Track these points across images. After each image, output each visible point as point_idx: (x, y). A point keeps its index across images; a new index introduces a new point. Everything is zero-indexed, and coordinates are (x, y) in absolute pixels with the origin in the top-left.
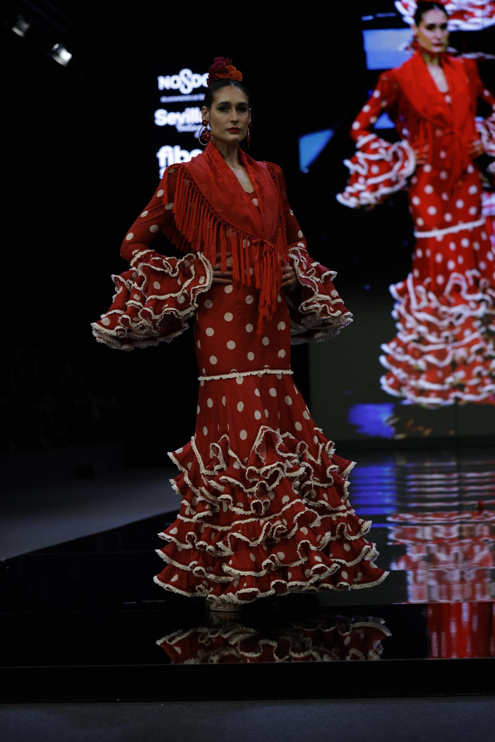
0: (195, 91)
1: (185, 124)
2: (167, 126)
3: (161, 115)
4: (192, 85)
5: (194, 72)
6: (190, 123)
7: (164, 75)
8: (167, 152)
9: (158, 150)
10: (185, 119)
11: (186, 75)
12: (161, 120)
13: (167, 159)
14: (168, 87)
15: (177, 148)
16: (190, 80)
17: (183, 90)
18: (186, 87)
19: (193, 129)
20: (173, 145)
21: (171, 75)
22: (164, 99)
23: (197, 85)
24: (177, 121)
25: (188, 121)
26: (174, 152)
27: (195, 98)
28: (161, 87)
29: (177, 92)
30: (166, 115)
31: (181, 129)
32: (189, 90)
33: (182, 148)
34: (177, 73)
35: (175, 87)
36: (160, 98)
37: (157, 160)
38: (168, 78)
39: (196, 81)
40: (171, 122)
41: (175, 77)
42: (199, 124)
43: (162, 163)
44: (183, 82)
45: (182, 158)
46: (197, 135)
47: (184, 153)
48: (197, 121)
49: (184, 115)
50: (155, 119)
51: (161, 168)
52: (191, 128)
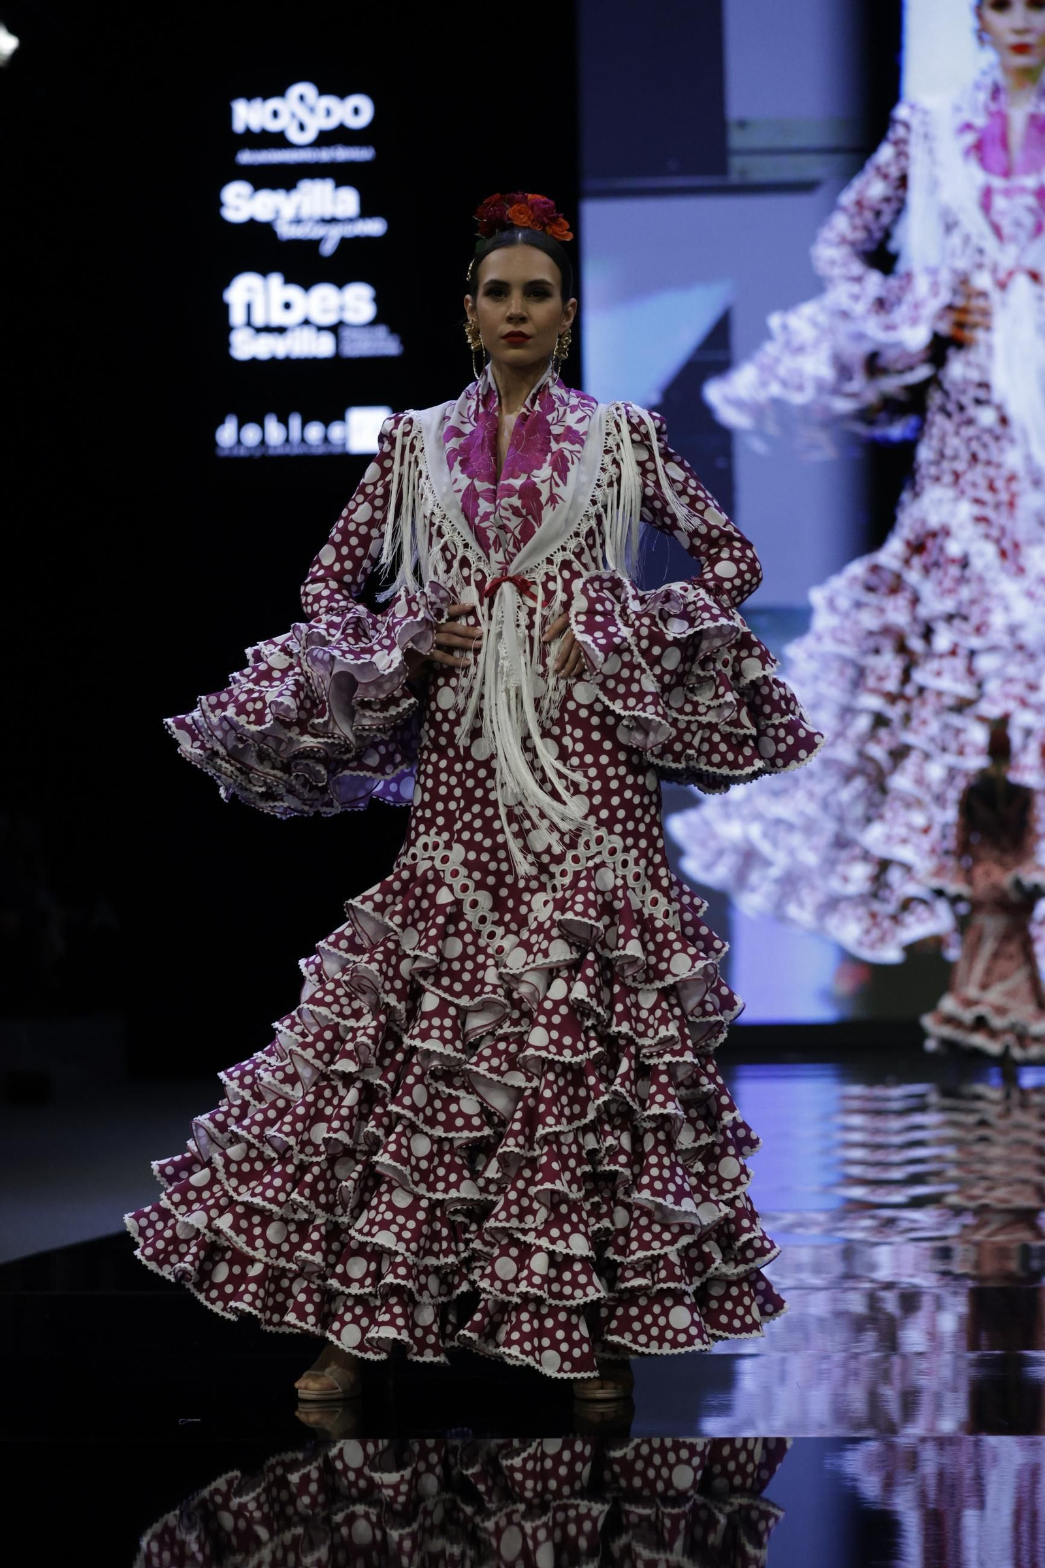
0: (325, 139)
1: (298, 221)
3: (238, 196)
4: (317, 123)
5: (323, 91)
6: (310, 219)
7: (249, 97)
8: (250, 290)
9: (226, 283)
10: (298, 208)
11: (302, 98)
12: (237, 209)
13: (249, 307)
14: (255, 126)
15: (276, 280)
16: (312, 110)
17: (294, 136)
18: (302, 127)
19: (317, 232)
20: (264, 272)
21: (266, 97)
22: (246, 157)
23: (330, 124)
24: (277, 212)
25: (305, 212)
26: (266, 290)
27: (325, 155)
28: (239, 126)
29: (279, 140)
30: (252, 196)
31: (286, 231)
32: (310, 136)
33: (288, 281)
34: (281, 92)
35: (273, 126)
36: (235, 154)
37: (225, 309)
38: (257, 103)
39: (328, 113)
40: (263, 215)
41: (274, 103)
42: (333, 221)
43: (237, 316)
44: (293, 115)
45: (287, 306)
46: (328, 248)
47: (294, 293)
48: (328, 215)
49: (296, 197)
50: (222, 204)
51: (233, 329)
52: (312, 229)
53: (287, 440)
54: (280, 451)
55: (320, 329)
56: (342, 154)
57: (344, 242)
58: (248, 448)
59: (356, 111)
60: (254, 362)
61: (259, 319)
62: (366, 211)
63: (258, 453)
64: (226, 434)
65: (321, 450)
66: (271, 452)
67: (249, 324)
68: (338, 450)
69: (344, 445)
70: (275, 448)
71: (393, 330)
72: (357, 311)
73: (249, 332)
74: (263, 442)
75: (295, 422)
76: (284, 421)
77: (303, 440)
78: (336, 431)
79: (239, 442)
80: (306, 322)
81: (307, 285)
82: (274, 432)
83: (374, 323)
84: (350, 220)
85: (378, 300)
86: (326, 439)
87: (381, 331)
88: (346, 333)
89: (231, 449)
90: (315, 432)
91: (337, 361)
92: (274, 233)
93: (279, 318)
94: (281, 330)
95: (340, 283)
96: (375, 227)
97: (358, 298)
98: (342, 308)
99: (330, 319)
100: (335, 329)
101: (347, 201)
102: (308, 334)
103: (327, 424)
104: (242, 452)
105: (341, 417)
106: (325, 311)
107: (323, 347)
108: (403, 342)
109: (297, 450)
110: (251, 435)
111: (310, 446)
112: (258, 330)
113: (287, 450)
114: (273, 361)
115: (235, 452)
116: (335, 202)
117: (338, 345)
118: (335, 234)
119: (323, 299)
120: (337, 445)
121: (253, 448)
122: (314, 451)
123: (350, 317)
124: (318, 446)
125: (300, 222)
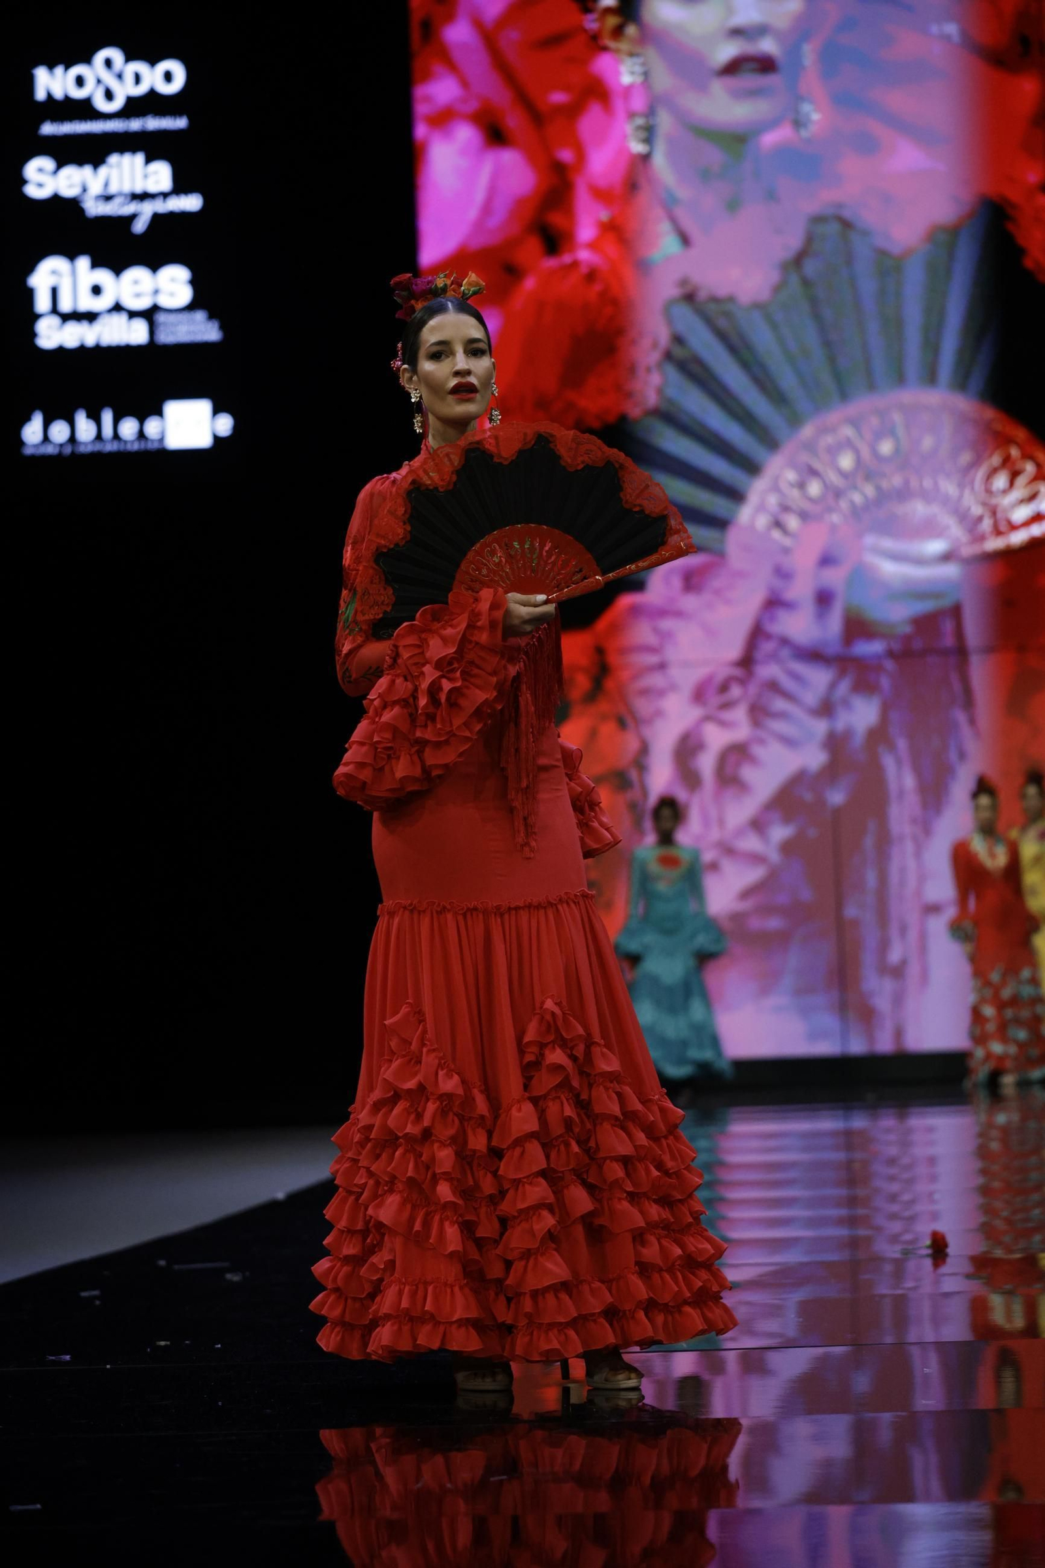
0: (134, 107)
1: (106, 196)
2: (56, 199)
3: (40, 170)
4: (125, 90)
5: (129, 58)
6: (120, 194)
8: (56, 274)
9: (31, 268)
10: (106, 185)
11: (108, 63)
12: (40, 185)
13: (54, 292)
14: (58, 94)
15: (83, 262)
16: (120, 76)
17: (101, 104)
18: (109, 95)
19: (129, 209)
20: (72, 256)
21: (69, 63)
22: (48, 129)
23: (141, 90)
24: (85, 190)
25: (113, 189)
26: (74, 273)
27: (135, 125)
28: (40, 95)
29: (83, 109)
30: (55, 172)
31: (94, 208)
32: (118, 104)
33: (95, 265)
34: (87, 60)
35: (78, 94)
36: (37, 125)
37: (29, 294)
38: (59, 70)
39: (138, 79)
40: (68, 192)
41: (78, 70)
42: (144, 197)
43: (42, 303)
44: (99, 81)
45: (96, 290)
46: (139, 226)
47: (104, 276)
48: (139, 189)
49: (103, 170)
50: (24, 182)
51: (38, 317)
52: (123, 205)
53: (99, 437)
54: (90, 449)
55: (133, 314)
56: (153, 123)
57: (156, 217)
58: (55, 445)
59: (168, 77)
60: (61, 350)
61: (65, 306)
62: (180, 187)
63: (68, 450)
64: (32, 432)
65: (136, 447)
66: (82, 449)
67: (55, 310)
68: (156, 446)
69: (161, 440)
70: (86, 444)
71: (211, 317)
72: (172, 294)
73: (55, 320)
74: (72, 439)
75: (107, 417)
76: (95, 417)
77: (116, 436)
78: (152, 427)
79: (46, 439)
80: (117, 308)
81: (118, 270)
82: (85, 428)
83: (191, 307)
84: (165, 195)
85: (193, 282)
86: (141, 435)
87: (200, 316)
88: (161, 318)
89: (36, 446)
90: (129, 428)
91: (152, 348)
92: (82, 211)
93: (87, 303)
94: (91, 317)
95: (154, 267)
96: (191, 203)
97: (173, 280)
98: (156, 292)
99: (143, 304)
100: (150, 315)
101: (160, 175)
102: (121, 319)
103: (142, 420)
104: (50, 450)
105: (159, 413)
106: (138, 295)
107: (137, 333)
108: (222, 327)
109: (110, 447)
110: (59, 431)
111: (126, 442)
112: (66, 318)
113: (98, 447)
114: (82, 349)
115: (43, 450)
116: (146, 176)
117: (152, 332)
118: (147, 210)
119: (136, 282)
120: (152, 441)
121: (61, 445)
122: (129, 447)
123: (165, 301)
124: (132, 442)
125: (108, 198)
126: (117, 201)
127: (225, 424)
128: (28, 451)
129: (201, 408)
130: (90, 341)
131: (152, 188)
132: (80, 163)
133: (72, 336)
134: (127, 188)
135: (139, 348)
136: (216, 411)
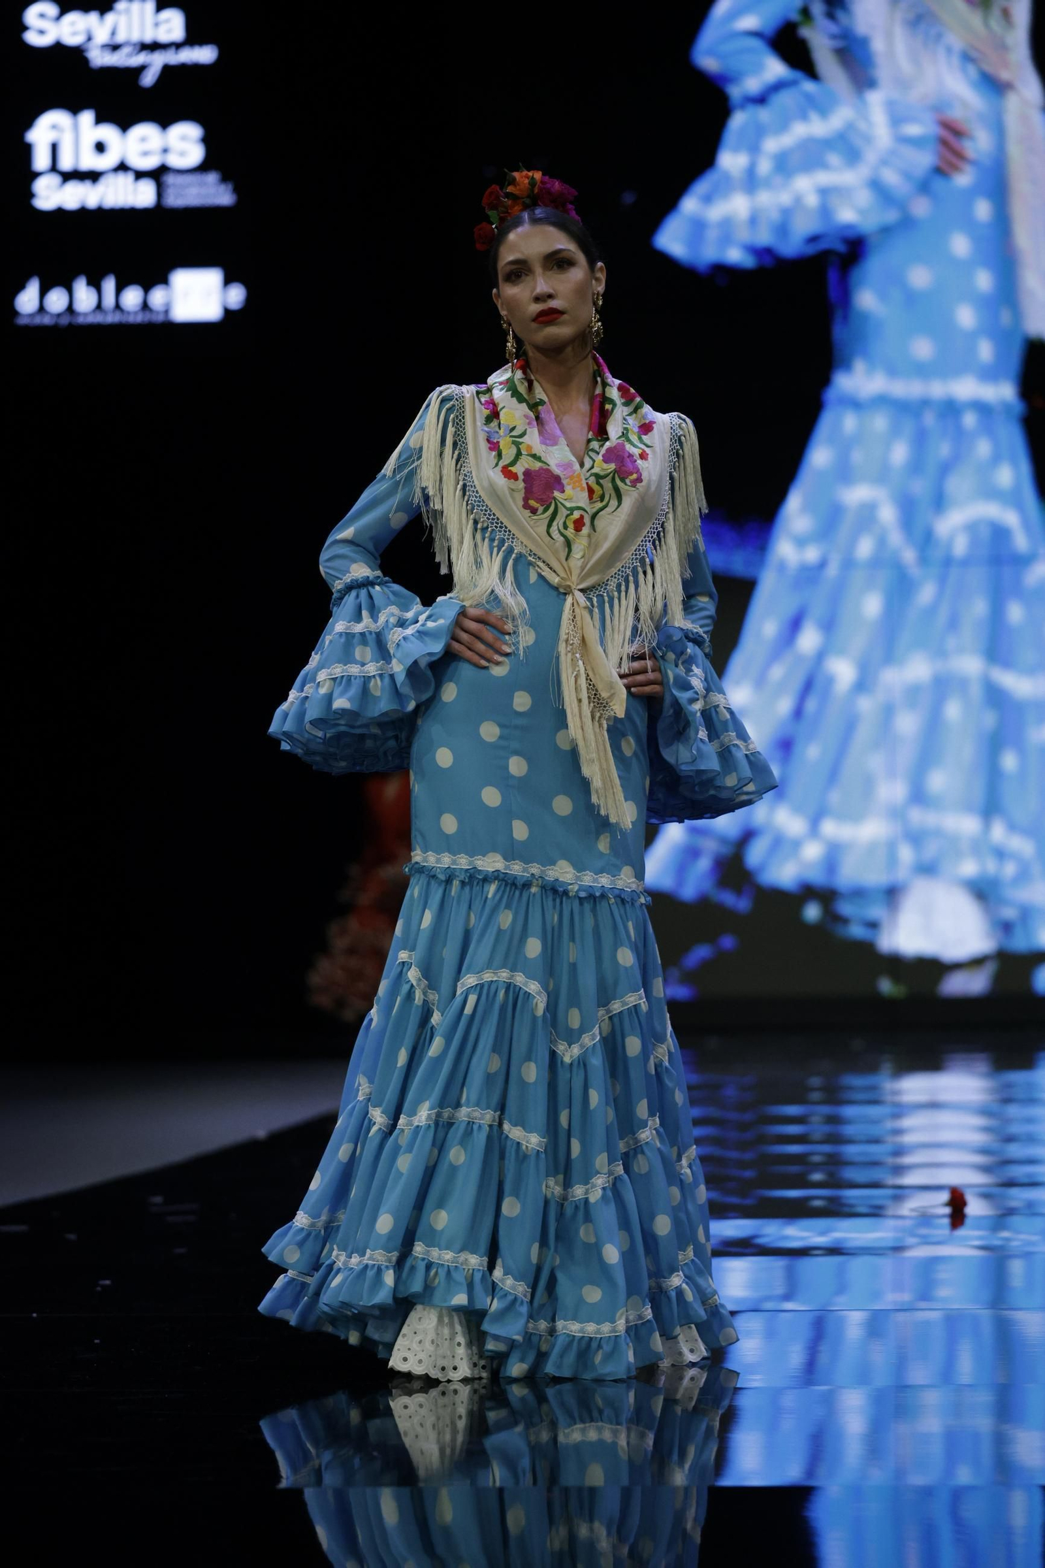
1: (113, 48)
2: (58, 48)
3: (42, 16)
6: (127, 43)
8: (56, 129)
9: (29, 123)
10: (113, 33)
12: (41, 32)
13: (54, 148)
15: (87, 117)
19: (137, 60)
20: (73, 109)
24: (89, 39)
25: (120, 38)
26: (76, 128)
30: (58, 18)
31: (99, 58)
33: (99, 120)
37: (27, 150)
40: (72, 40)
42: (154, 47)
43: (41, 160)
45: (100, 147)
46: (148, 79)
47: (108, 133)
48: (148, 38)
49: (110, 18)
50: (25, 28)
51: (36, 175)
52: (130, 55)
53: (99, 306)
54: (91, 319)
55: (140, 175)
57: (168, 71)
58: (52, 315)
60: (60, 212)
61: (66, 164)
62: (193, 38)
63: (65, 321)
64: (27, 300)
65: (140, 318)
66: (80, 320)
67: (54, 168)
68: (160, 318)
69: (167, 312)
70: (86, 315)
71: (224, 179)
72: (182, 154)
73: (55, 179)
74: (70, 309)
75: (109, 285)
76: (95, 283)
77: (118, 306)
78: (158, 297)
79: (42, 309)
80: (122, 167)
81: (124, 126)
82: (85, 297)
83: (203, 168)
84: (178, 46)
85: (206, 140)
86: (145, 306)
87: (212, 178)
88: (170, 179)
89: (31, 315)
90: (132, 297)
91: (159, 213)
92: (86, 61)
93: (90, 161)
94: (93, 176)
95: (165, 123)
96: (205, 55)
97: (184, 138)
98: (165, 151)
99: (150, 163)
100: (158, 175)
101: (172, 24)
102: (126, 179)
103: (147, 289)
104: (47, 320)
105: (164, 280)
106: (146, 154)
107: (143, 195)
108: (237, 190)
109: (111, 318)
110: (57, 300)
111: (128, 313)
112: (66, 177)
113: (98, 319)
114: (83, 212)
115: (38, 320)
116: (157, 25)
117: (160, 194)
118: (157, 61)
119: (143, 139)
120: (158, 313)
121: (59, 315)
122: (131, 319)
123: (174, 161)
124: (136, 313)
125: (115, 48)
126: (126, 50)
127: (236, 296)
128: (22, 321)
129: (211, 278)
130: (92, 202)
131: (164, 37)
132: (86, 8)
133: (73, 197)
134: (136, 37)
135: (145, 211)
136: (228, 281)
